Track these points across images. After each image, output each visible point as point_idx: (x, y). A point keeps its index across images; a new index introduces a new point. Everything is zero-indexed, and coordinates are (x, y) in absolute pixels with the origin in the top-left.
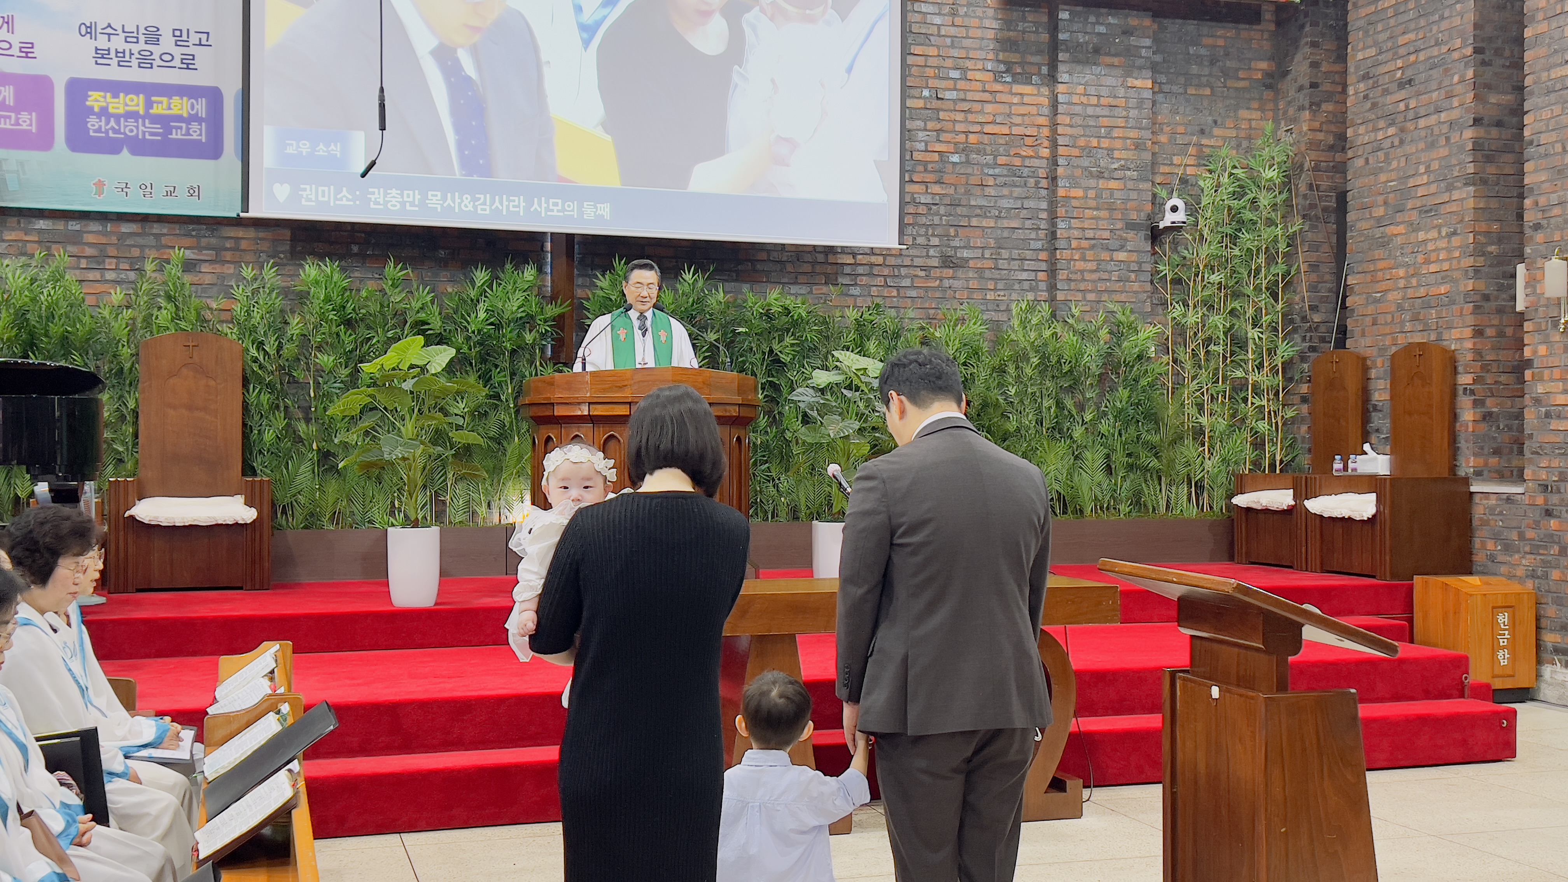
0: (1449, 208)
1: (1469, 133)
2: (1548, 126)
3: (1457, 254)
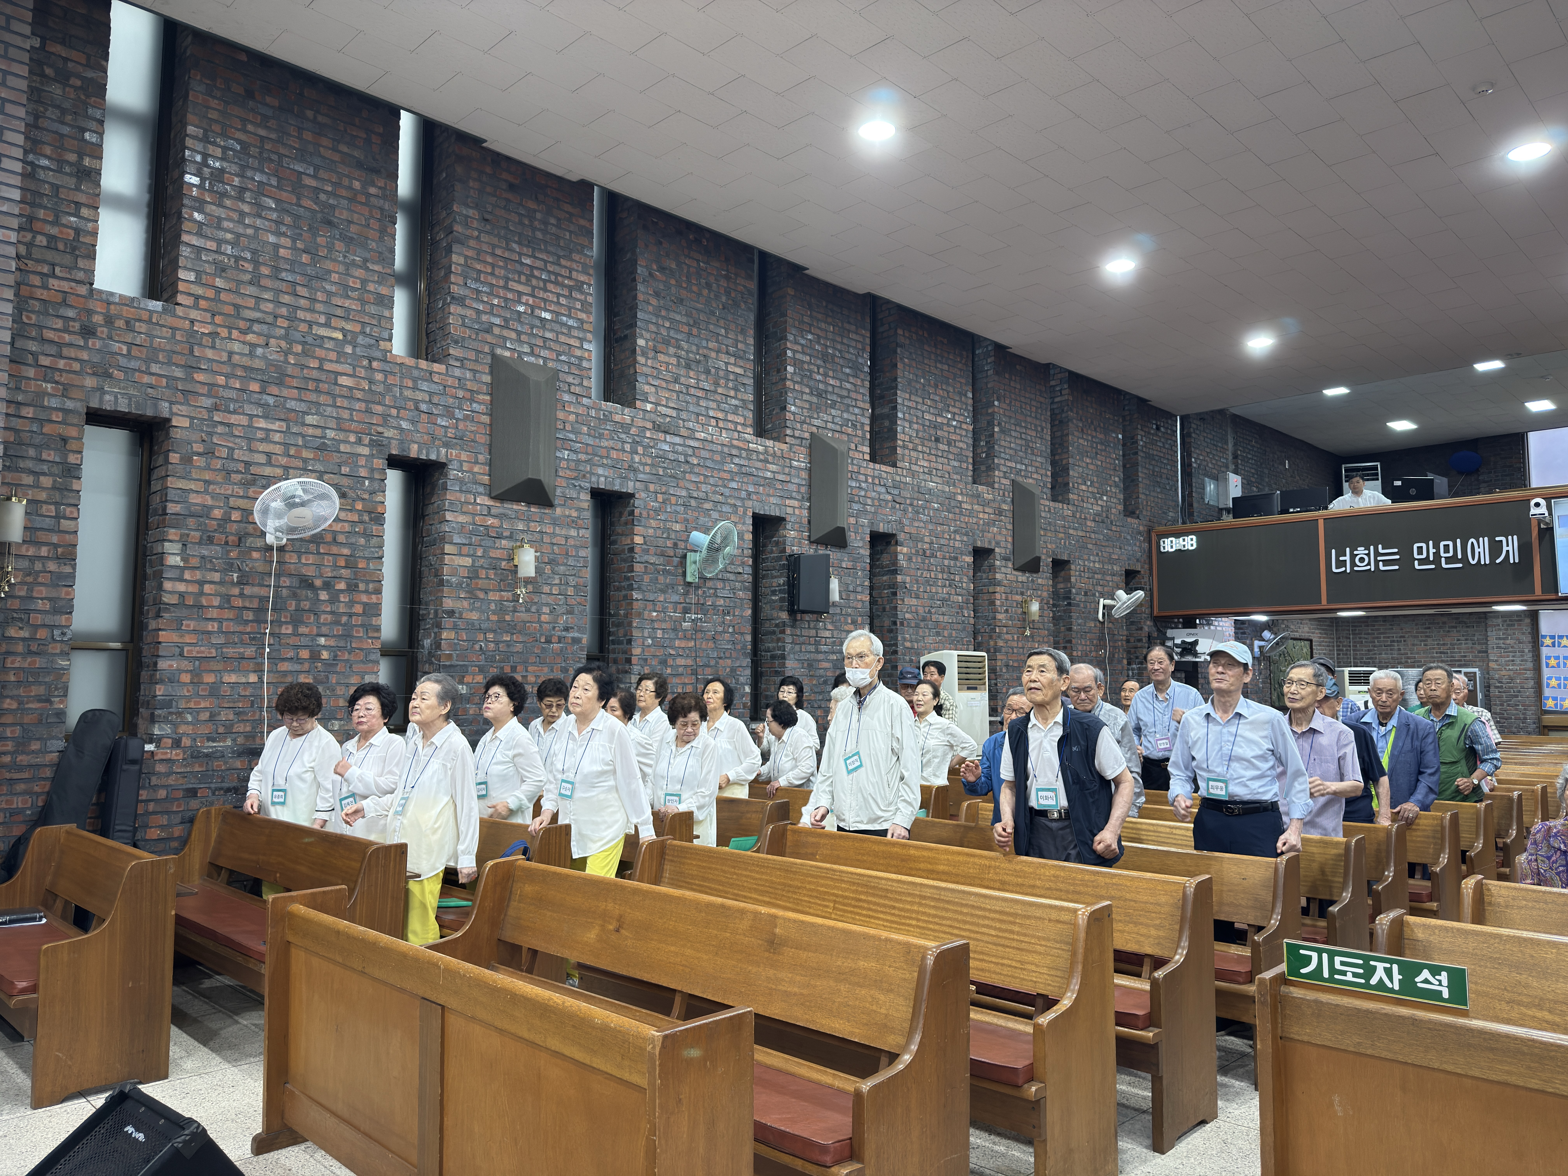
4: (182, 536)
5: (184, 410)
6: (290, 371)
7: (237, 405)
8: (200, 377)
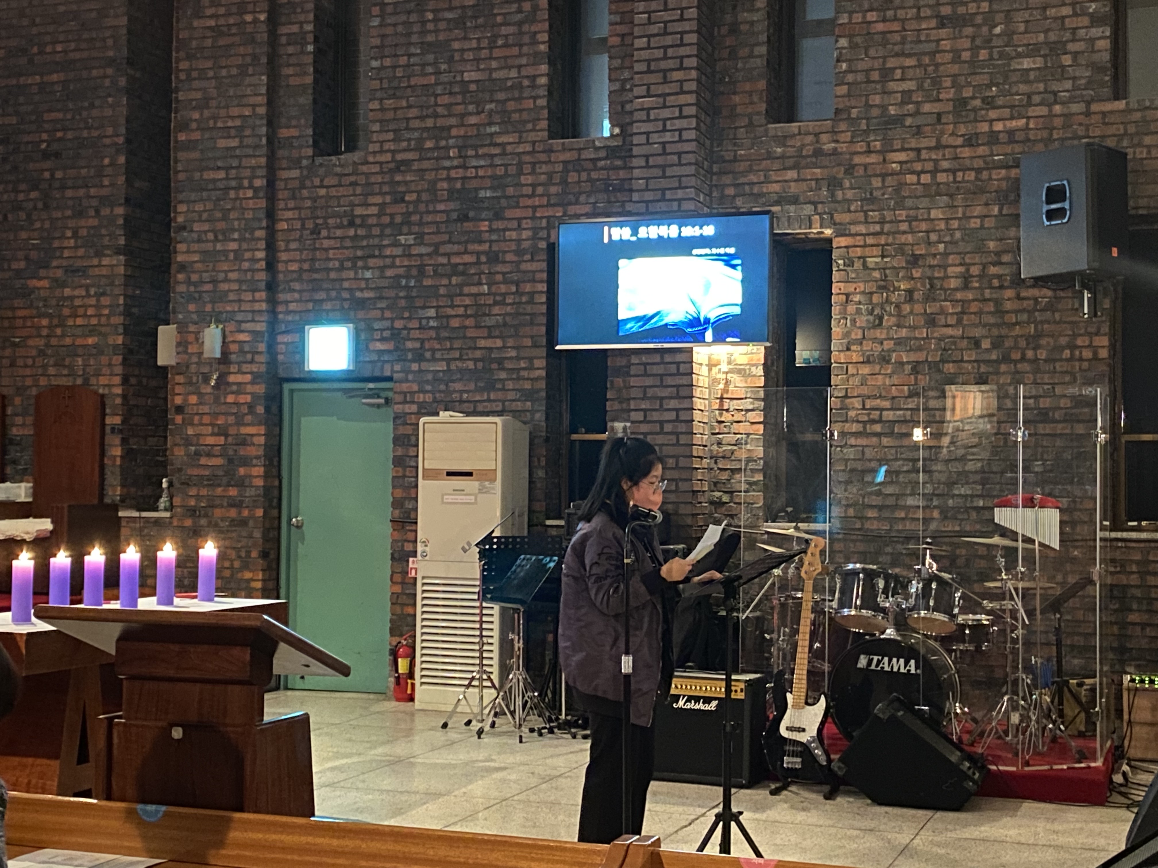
0: (97, 271)
1: (120, 211)
2: (200, 216)
3: (106, 312)
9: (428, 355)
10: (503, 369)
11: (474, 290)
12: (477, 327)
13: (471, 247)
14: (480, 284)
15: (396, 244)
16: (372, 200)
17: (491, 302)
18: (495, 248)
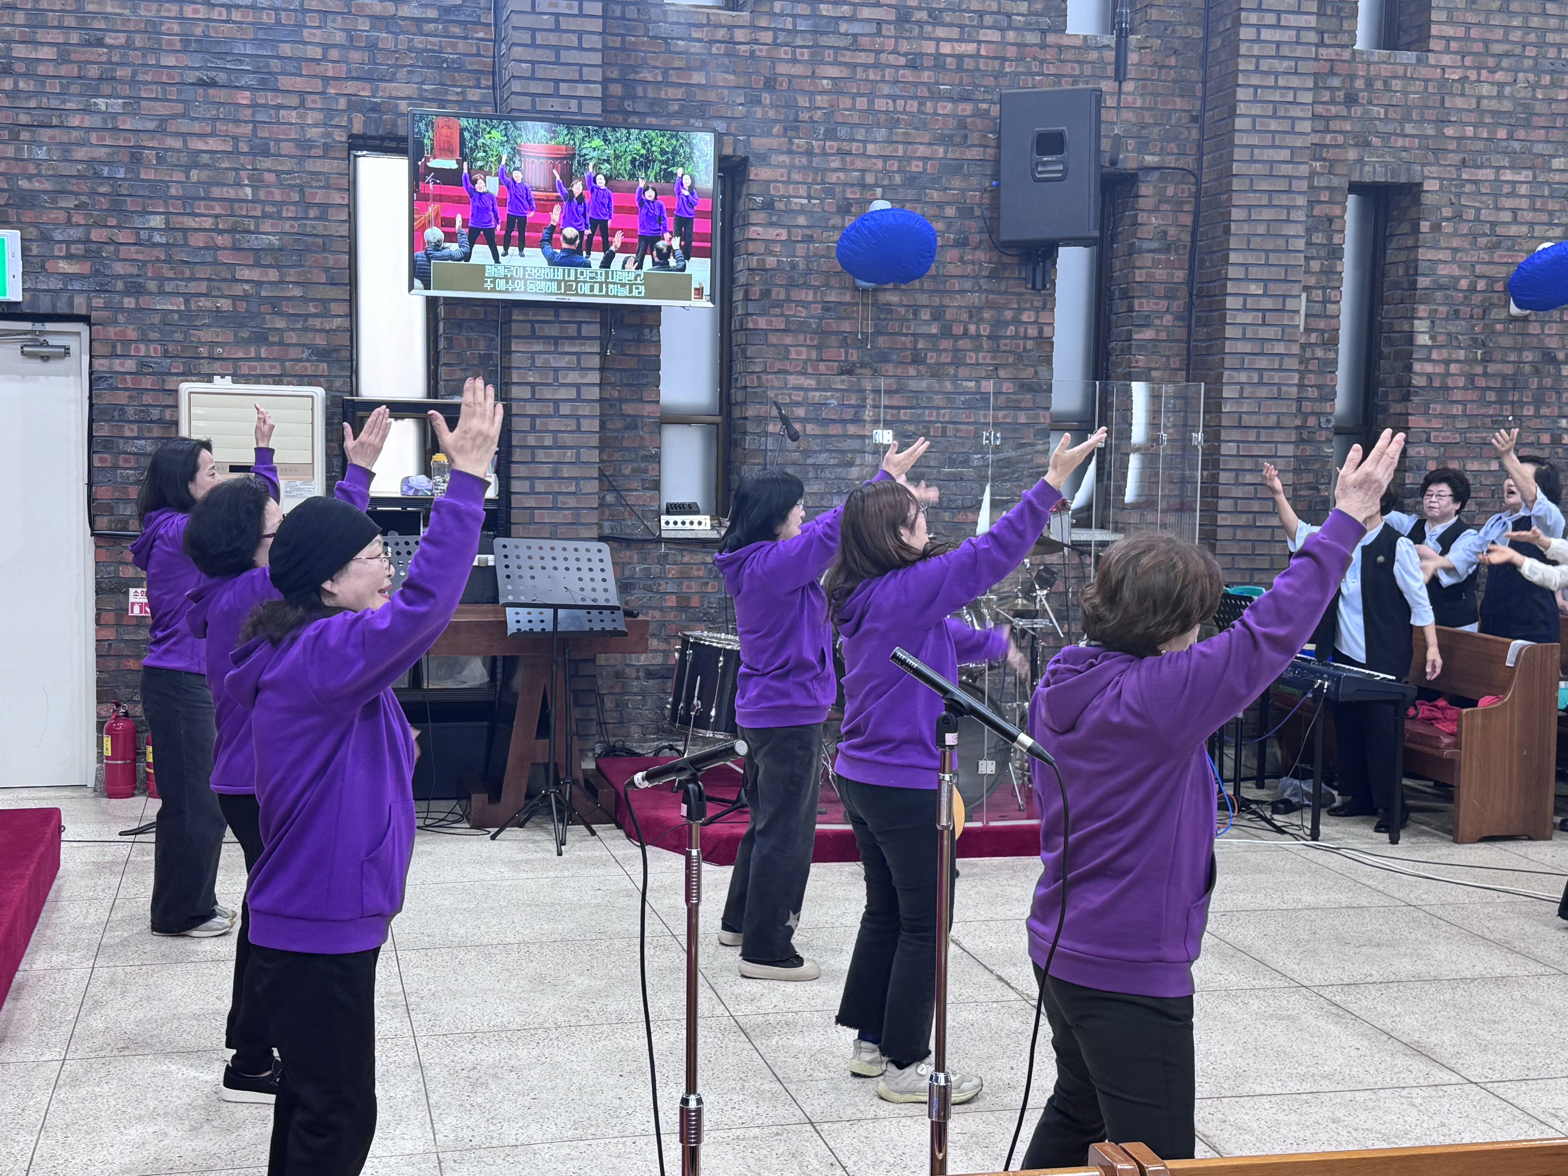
4: (1431, 312)
5: (1433, 170)
6: (1539, 107)
7: (1485, 157)
8: (1449, 131)
9: (152, 286)
10: (280, 314)
11: (231, 193)
12: (235, 248)
13: (221, 127)
14: (238, 184)
15: (87, 110)
16: (41, 35)
17: (259, 214)
18: (263, 133)
